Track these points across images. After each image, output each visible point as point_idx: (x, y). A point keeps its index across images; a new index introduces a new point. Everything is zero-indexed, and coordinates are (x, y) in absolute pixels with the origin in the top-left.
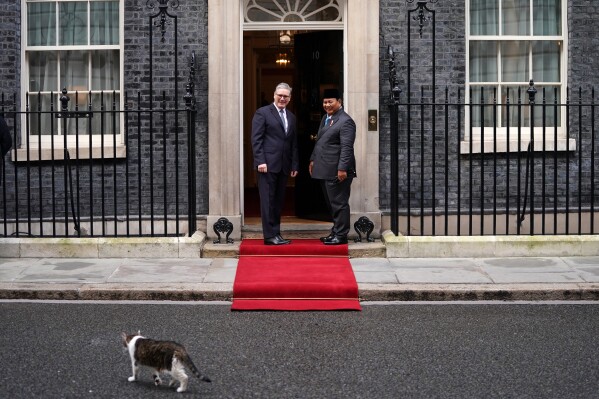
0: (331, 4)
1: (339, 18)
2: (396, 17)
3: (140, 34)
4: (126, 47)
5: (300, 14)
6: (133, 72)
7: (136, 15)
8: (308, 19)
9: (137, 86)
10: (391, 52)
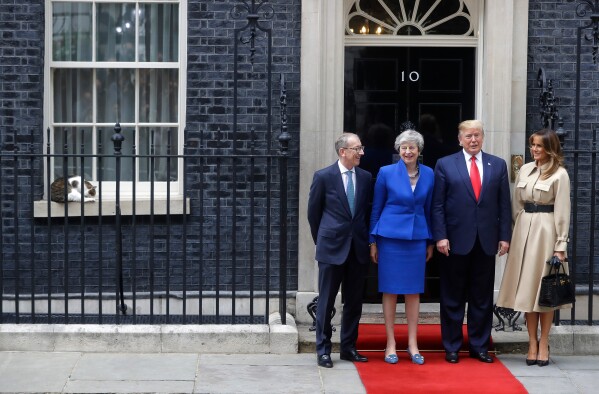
0: (460, 13)
1: (469, 32)
2: (550, 32)
3: (208, 49)
4: (190, 67)
5: (418, 25)
6: (200, 100)
7: (204, 24)
8: (430, 32)
9: (204, 119)
10: (544, 78)
